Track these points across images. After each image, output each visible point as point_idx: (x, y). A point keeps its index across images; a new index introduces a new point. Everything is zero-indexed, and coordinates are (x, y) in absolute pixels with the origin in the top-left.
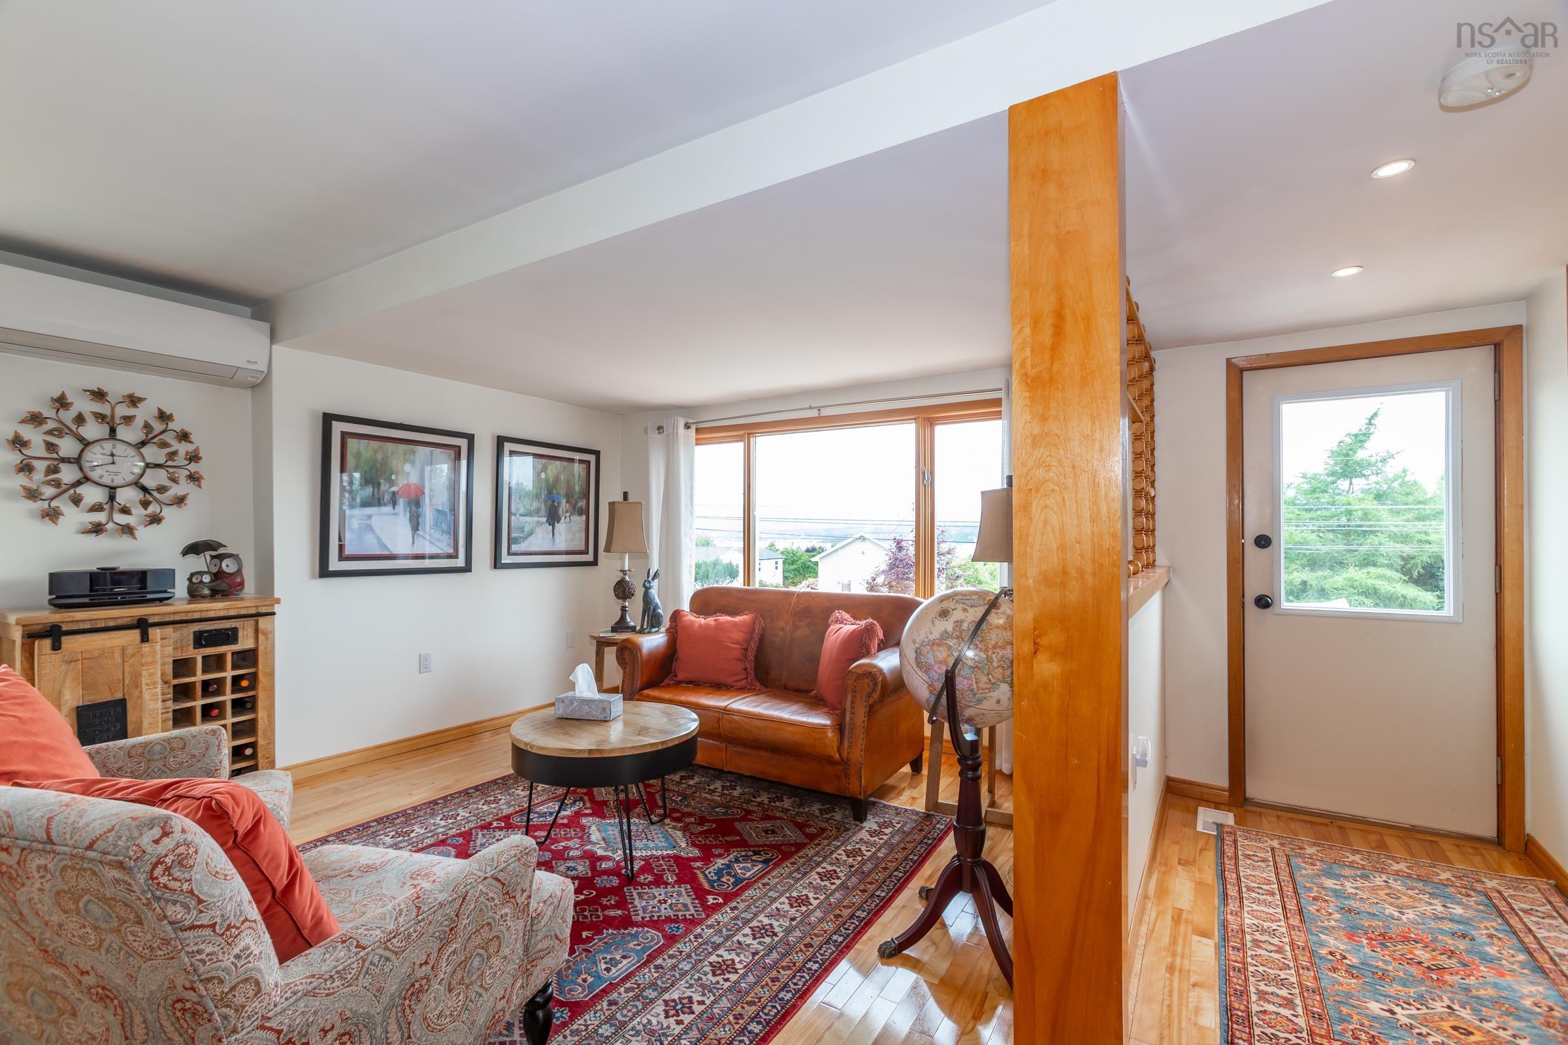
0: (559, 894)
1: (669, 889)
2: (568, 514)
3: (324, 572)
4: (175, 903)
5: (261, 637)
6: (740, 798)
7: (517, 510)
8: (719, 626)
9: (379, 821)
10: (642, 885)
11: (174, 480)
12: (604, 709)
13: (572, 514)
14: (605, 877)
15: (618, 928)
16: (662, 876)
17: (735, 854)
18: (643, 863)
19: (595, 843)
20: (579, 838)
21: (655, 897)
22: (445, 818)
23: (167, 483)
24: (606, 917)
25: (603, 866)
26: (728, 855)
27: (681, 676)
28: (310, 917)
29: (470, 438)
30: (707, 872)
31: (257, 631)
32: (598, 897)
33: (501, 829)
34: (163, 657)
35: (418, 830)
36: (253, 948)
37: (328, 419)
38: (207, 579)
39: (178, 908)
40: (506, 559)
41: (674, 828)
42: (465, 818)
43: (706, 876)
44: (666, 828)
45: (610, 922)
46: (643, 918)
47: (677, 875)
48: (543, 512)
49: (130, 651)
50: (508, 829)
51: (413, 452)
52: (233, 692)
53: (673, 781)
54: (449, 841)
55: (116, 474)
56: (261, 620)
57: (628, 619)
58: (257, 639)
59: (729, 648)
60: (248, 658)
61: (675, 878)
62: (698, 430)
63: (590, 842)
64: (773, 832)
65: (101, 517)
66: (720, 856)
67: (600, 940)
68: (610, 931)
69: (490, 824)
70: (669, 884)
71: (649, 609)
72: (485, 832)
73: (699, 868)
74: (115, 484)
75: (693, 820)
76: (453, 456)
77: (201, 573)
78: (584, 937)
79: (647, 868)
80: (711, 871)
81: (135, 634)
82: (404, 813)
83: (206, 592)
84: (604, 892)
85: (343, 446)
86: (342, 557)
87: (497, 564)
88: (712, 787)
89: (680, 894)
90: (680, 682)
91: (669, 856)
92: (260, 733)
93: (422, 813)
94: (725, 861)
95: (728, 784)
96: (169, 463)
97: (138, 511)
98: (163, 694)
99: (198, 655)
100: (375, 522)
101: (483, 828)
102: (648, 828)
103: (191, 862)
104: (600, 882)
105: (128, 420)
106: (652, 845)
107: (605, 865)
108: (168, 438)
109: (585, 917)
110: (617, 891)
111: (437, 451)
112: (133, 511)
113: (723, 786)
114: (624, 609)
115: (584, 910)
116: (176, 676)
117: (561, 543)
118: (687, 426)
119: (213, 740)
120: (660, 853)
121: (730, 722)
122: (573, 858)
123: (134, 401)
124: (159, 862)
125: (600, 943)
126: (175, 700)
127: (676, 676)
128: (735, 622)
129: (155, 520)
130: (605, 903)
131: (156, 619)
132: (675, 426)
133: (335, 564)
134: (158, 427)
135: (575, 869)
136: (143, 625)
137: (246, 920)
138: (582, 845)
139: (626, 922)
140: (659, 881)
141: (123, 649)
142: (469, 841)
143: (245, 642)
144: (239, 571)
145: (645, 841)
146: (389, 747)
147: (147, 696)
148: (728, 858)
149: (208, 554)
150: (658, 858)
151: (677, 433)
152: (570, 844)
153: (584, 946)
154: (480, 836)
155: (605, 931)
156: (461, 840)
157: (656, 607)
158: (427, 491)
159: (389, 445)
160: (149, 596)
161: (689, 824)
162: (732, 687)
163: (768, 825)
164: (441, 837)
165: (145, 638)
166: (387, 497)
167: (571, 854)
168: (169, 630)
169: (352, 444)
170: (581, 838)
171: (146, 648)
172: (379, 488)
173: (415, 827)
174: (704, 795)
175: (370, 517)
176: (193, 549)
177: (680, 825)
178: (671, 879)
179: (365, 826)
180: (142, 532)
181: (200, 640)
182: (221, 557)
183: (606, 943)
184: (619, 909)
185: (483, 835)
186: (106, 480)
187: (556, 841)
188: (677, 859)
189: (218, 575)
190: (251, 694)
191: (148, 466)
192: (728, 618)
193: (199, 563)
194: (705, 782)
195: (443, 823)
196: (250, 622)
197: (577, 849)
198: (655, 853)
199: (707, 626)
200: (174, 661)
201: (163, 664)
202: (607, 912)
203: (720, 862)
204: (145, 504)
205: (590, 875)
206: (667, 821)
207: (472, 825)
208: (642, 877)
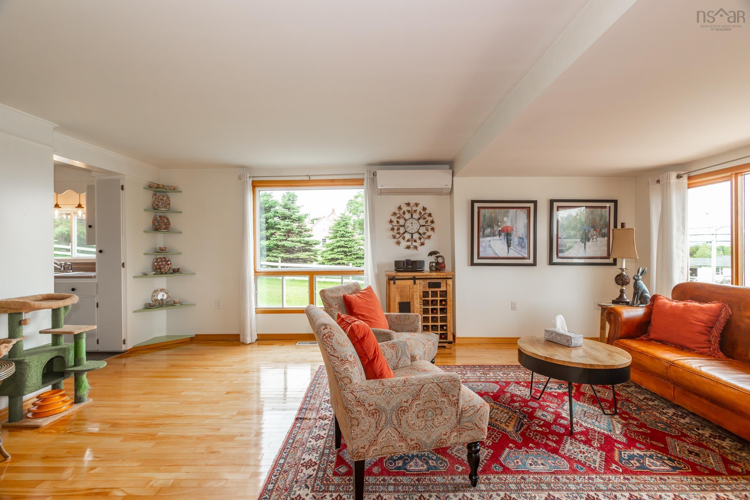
0: (478, 407)
1: (591, 449)
2: (595, 237)
3: (472, 264)
4: (328, 347)
5: (448, 287)
6: (684, 425)
7: (562, 236)
8: (686, 309)
9: (480, 366)
10: (576, 439)
11: (427, 230)
12: (568, 340)
13: (597, 237)
14: (559, 427)
15: (549, 451)
16: (591, 441)
17: (652, 453)
18: (585, 430)
19: (565, 410)
20: (557, 404)
21: (579, 448)
22: (504, 373)
23: (426, 231)
24: (546, 444)
25: (561, 421)
26: (646, 451)
27: (652, 336)
28: (379, 371)
29: (535, 202)
30: (623, 453)
31: (447, 284)
32: (548, 433)
33: (523, 386)
34: (420, 290)
35: (491, 374)
36: (349, 369)
37: (473, 202)
38: (434, 264)
39: (329, 349)
40: (555, 260)
41: (618, 422)
42: (512, 376)
43: (620, 454)
44: (613, 420)
45: (546, 446)
46: (565, 454)
47: (601, 445)
48: (578, 237)
49: (411, 287)
50: (527, 387)
51: (508, 212)
52: (440, 305)
53: (637, 398)
54: (500, 383)
55: (413, 229)
56: (448, 280)
57: (625, 297)
58: (447, 287)
59: (694, 324)
60: (444, 294)
61: (599, 445)
62: (689, 178)
63: (562, 408)
64: (697, 455)
65: (409, 243)
66: (639, 449)
67: (536, 451)
68: (544, 450)
69: (520, 382)
70: (593, 446)
71: (638, 292)
72: (516, 385)
73: (618, 448)
74: (413, 232)
75: (635, 423)
76: (526, 212)
77: (432, 262)
78: (530, 446)
79: (586, 433)
80: (626, 454)
81: (412, 281)
82: (490, 366)
83: (434, 269)
84: (553, 433)
85: (479, 212)
86: (479, 258)
87: (551, 263)
88: (664, 411)
89: (596, 454)
90: (651, 340)
91: (603, 434)
92: (448, 322)
93: (496, 369)
94: (642, 453)
95: (680, 413)
96: (426, 225)
97: (418, 241)
98: (420, 302)
99: (430, 290)
100: (492, 244)
101: (516, 383)
102: (601, 415)
103: (332, 338)
104: (554, 427)
105: (415, 211)
106: (597, 424)
107: (562, 421)
108: (426, 216)
109: (536, 438)
110: (561, 436)
111: (519, 210)
112: (417, 241)
113: (674, 414)
114: (622, 291)
115: (538, 435)
116: (423, 297)
117: (589, 253)
118: (679, 177)
119: (416, 318)
120: (599, 430)
121: (675, 371)
122: (548, 412)
123: (417, 205)
124: (324, 335)
125: (535, 452)
126: (424, 305)
127: (649, 335)
128: (701, 307)
129: (422, 244)
130: (550, 437)
131: (418, 277)
132: (668, 178)
133: (476, 261)
134: (423, 213)
135: (546, 416)
136: (414, 279)
137: (348, 360)
138: (557, 408)
139: (555, 451)
140: (588, 442)
141: (409, 286)
142: (507, 386)
143: (443, 288)
144: (443, 262)
145: (594, 421)
146: (498, 340)
147: (415, 302)
148: (645, 453)
149: (435, 255)
150: (595, 431)
151: (670, 182)
152: (551, 405)
153: (527, 449)
154: (513, 385)
155: (541, 449)
156: (504, 384)
157: (644, 291)
158: (514, 229)
159: (497, 210)
160: (418, 269)
161: (630, 424)
162: (694, 350)
163: (696, 449)
164: (498, 380)
165: (415, 283)
166: (497, 233)
167: (548, 409)
168: (421, 281)
169: (482, 211)
170: (559, 405)
171: (415, 286)
172: (493, 229)
173: (491, 373)
174: (654, 413)
175: (490, 241)
176: (431, 254)
177: (623, 422)
178: (596, 444)
179: (474, 366)
180: (420, 248)
181: (431, 285)
182: (438, 257)
183: (538, 454)
184: (555, 443)
185: (515, 386)
186: (410, 232)
187: (544, 401)
188: (608, 438)
189: (437, 263)
190: (445, 307)
191: (421, 226)
192: (697, 304)
193: (433, 259)
194: (662, 406)
195: (502, 375)
196: (445, 281)
197: (553, 408)
198: (596, 428)
199: (677, 308)
200: (423, 292)
201: (420, 292)
202: (548, 442)
203: (636, 452)
204: (420, 239)
205: (551, 422)
206: (617, 417)
207: (512, 380)
208: (579, 436)
